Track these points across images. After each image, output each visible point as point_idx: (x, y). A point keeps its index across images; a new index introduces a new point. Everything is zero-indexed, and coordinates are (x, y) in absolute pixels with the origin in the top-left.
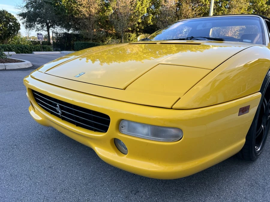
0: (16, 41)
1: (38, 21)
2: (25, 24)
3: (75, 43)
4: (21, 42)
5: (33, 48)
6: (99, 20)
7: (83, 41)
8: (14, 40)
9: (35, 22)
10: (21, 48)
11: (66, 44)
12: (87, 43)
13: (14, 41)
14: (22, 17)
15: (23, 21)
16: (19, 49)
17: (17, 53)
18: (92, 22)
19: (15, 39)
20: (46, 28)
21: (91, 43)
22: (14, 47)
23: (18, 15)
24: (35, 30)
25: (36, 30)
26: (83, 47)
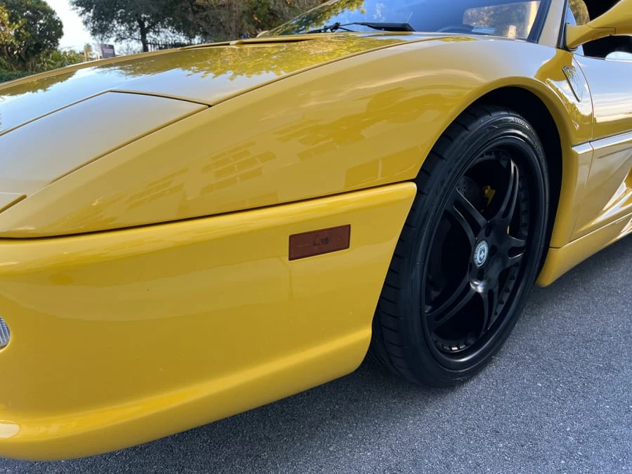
1: (120, 18)
2: (90, 25)
6: (255, 9)
8: (52, 61)
9: (112, 18)
13: (52, 64)
14: (83, 9)
15: (86, 17)
18: (234, 14)
19: (56, 60)
20: (138, 31)
23: (73, 4)
24: (115, 38)
25: (117, 39)
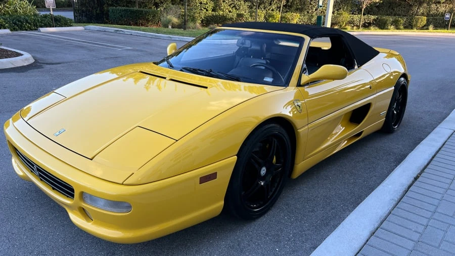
0: (12, 8)
3: (111, 8)
4: (20, 8)
5: (38, 20)
7: (124, 6)
10: (18, 21)
11: (95, 10)
12: (130, 10)
13: (7, 7)
16: (15, 24)
17: (13, 29)
19: (10, 5)
21: (137, 11)
22: (7, 20)
26: (123, 16)
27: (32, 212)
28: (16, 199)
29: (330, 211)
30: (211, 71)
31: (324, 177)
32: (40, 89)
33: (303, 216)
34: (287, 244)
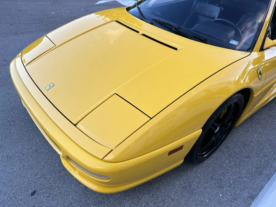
27: (37, 134)
28: (26, 119)
29: (262, 158)
30: (180, 28)
31: (257, 121)
32: (44, 13)
33: (241, 162)
34: (229, 191)
